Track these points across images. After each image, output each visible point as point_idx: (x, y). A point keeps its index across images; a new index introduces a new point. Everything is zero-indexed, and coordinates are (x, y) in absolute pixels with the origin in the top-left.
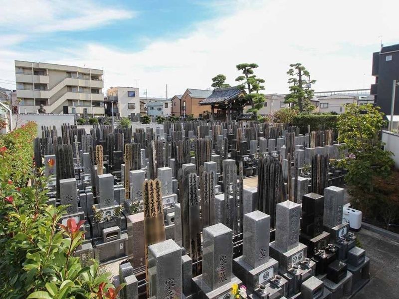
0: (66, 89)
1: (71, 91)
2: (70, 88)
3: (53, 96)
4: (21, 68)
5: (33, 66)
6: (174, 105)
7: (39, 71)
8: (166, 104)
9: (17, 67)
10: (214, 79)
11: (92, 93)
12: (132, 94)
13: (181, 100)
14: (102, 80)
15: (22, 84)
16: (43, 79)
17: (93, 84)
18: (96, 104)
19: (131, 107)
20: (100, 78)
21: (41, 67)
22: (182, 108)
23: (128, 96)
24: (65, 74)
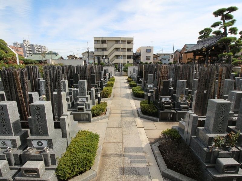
0: (115, 50)
1: (117, 51)
2: (117, 49)
3: (109, 54)
4: (97, 41)
5: (101, 39)
6: (176, 56)
7: (104, 42)
8: (172, 56)
9: (95, 41)
10: (201, 33)
11: (127, 51)
12: (149, 50)
13: (180, 53)
14: (132, 44)
15: (97, 49)
16: (105, 46)
17: (128, 46)
18: (129, 57)
19: (148, 58)
20: (132, 43)
21: (104, 39)
22: (180, 58)
23: (147, 52)
24: (115, 42)
